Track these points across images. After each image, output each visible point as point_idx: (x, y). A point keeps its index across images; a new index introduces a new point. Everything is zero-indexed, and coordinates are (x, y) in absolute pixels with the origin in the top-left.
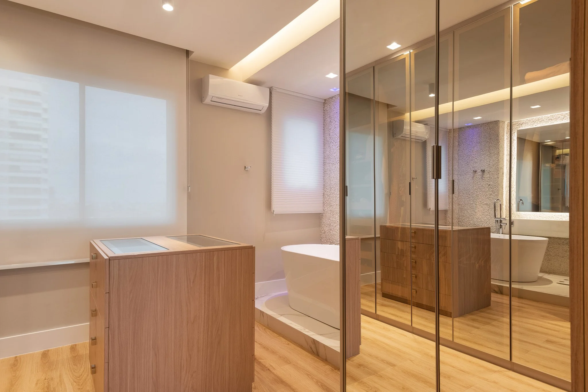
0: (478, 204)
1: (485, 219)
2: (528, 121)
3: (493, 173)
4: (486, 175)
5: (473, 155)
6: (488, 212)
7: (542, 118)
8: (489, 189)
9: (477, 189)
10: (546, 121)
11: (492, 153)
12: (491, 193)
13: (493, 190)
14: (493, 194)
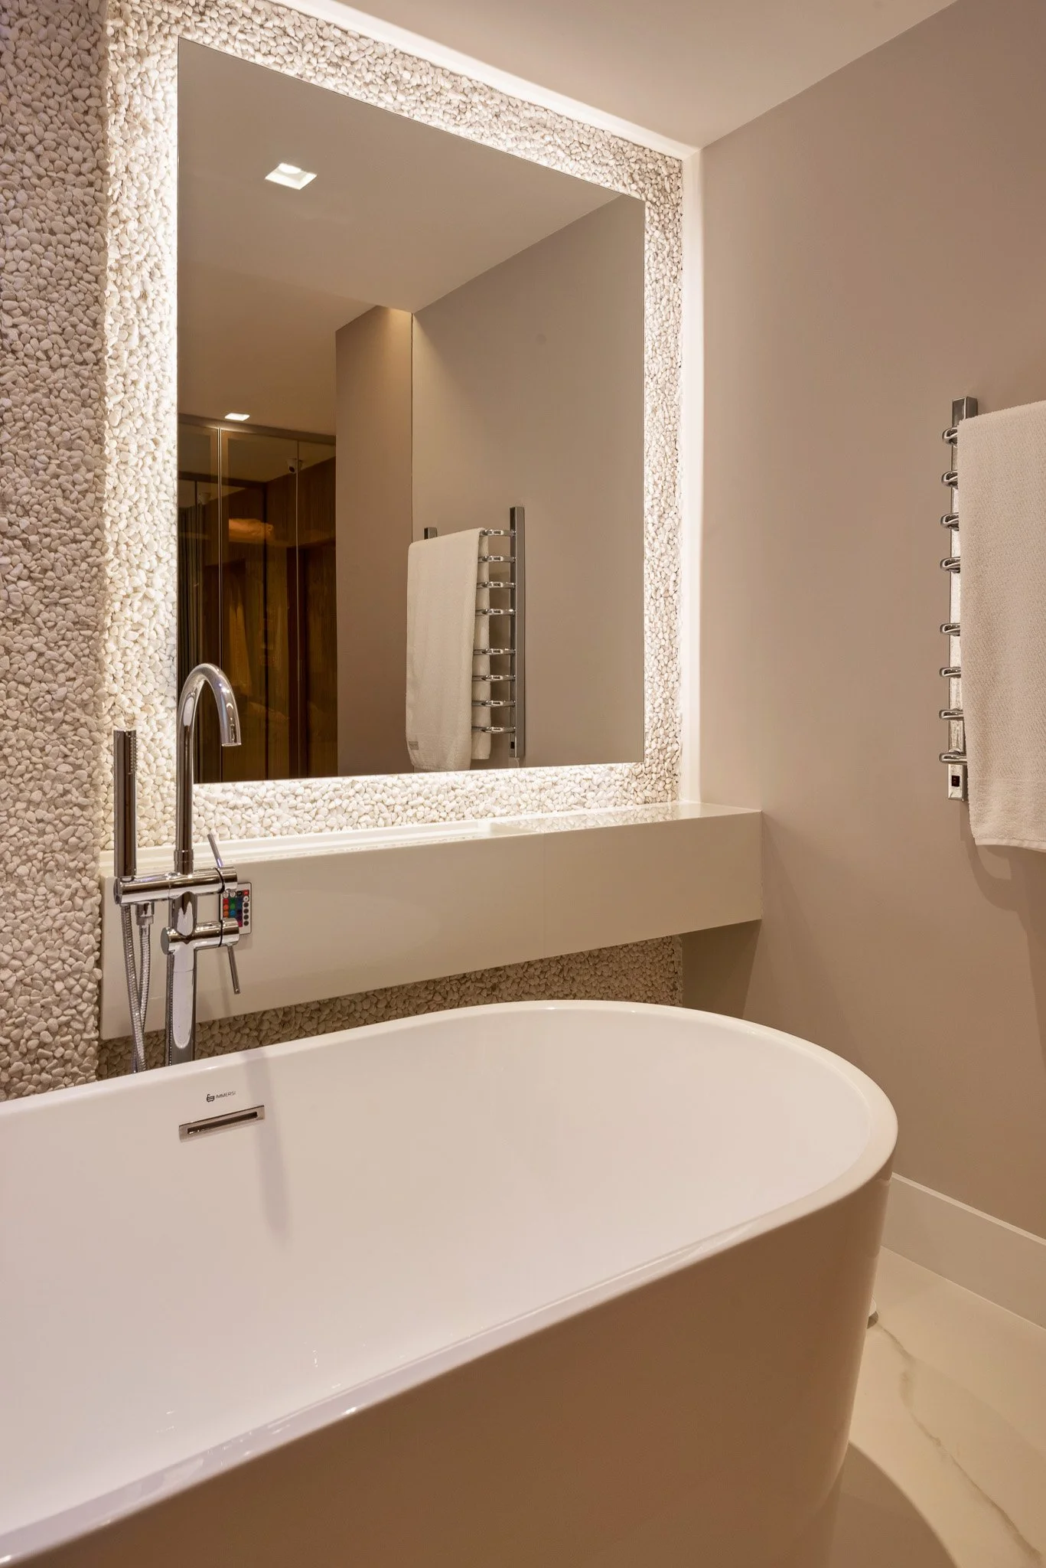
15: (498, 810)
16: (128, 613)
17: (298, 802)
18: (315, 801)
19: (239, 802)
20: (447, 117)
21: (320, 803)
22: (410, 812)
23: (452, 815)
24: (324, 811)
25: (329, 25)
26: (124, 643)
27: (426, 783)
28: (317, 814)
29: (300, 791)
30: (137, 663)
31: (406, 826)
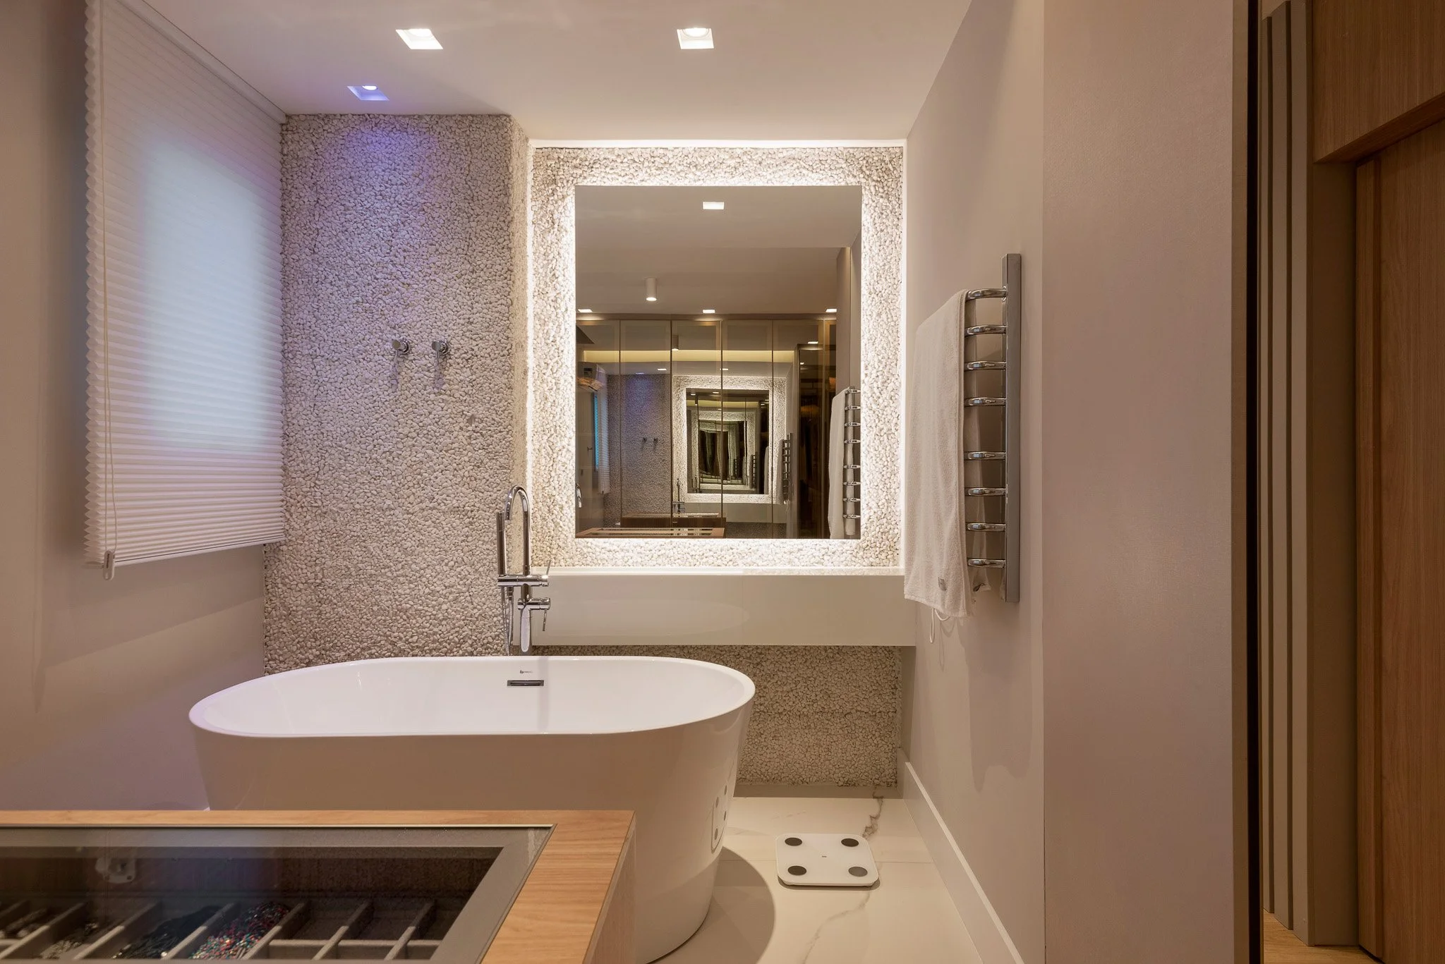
0: (417, 508)
1: (452, 580)
2: (614, 158)
3: (488, 361)
4: (456, 373)
5: (394, 265)
6: (466, 549)
7: (665, 155)
8: (470, 437)
9: (414, 434)
10: (679, 168)
11: (482, 266)
12: (482, 457)
13: (488, 445)
14: (488, 460)
15: (760, 562)
16: (559, 458)
17: (642, 550)
18: (650, 550)
19: (612, 549)
20: (727, 174)
21: (654, 551)
22: (705, 560)
23: (731, 563)
24: (655, 556)
25: (657, 148)
26: (558, 472)
27: (714, 544)
28: (652, 557)
29: (643, 544)
30: (564, 481)
31: (701, 567)
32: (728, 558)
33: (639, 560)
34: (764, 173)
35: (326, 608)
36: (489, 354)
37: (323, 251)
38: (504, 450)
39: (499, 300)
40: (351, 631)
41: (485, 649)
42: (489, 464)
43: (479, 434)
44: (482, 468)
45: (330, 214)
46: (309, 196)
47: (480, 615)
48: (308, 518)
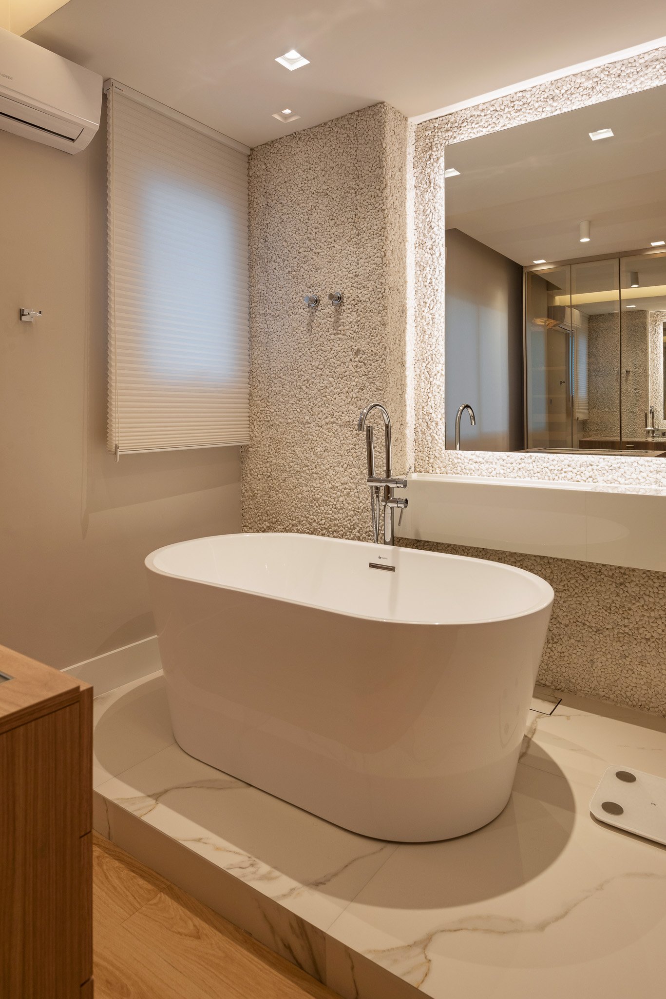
0: (323, 422)
1: (346, 479)
2: (479, 113)
3: (369, 304)
4: (349, 317)
5: (310, 240)
6: (355, 455)
7: (523, 97)
8: (356, 366)
9: (322, 366)
10: (537, 105)
11: (364, 229)
12: (365, 382)
13: (369, 372)
14: (368, 384)
15: (622, 480)
16: (435, 381)
17: (504, 463)
18: (512, 463)
19: (478, 460)
20: (584, 96)
21: (514, 465)
22: (563, 475)
23: (590, 479)
24: (516, 469)
25: (516, 93)
26: (434, 393)
27: (573, 460)
28: (514, 469)
29: (505, 458)
30: (439, 401)
31: (560, 481)
32: (588, 475)
33: (502, 472)
34: (624, 85)
35: (273, 493)
36: (369, 298)
37: (270, 239)
38: (380, 375)
39: (376, 254)
40: (287, 511)
41: (368, 536)
42: (369, 387)
43: (362, 363)
44: (364, 391)
45: (273, 211)
46: (262, 201)
47: (364, 508)
48: (263, 429)
